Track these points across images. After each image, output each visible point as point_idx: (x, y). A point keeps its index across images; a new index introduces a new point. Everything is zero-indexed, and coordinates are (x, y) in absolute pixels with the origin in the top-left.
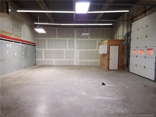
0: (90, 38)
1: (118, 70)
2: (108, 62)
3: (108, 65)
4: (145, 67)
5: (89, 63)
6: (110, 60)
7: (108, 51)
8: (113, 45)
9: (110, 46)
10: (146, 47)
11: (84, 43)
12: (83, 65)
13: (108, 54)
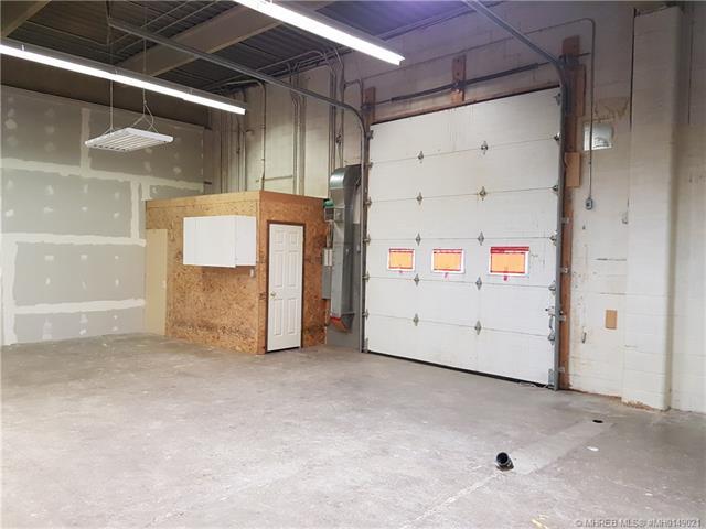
0: (94, 167)
1: (302, 346)
2: (264, 309)
3: (263, 328)
4: (478, 328)
5: (84, 320)
6: (270, 297)
7: (264, 250)
8: (282, 219)
9: (271, 225)
10: (481, 239)
11: (50, 190)
12: (47, 337)
13: (263, 266)
